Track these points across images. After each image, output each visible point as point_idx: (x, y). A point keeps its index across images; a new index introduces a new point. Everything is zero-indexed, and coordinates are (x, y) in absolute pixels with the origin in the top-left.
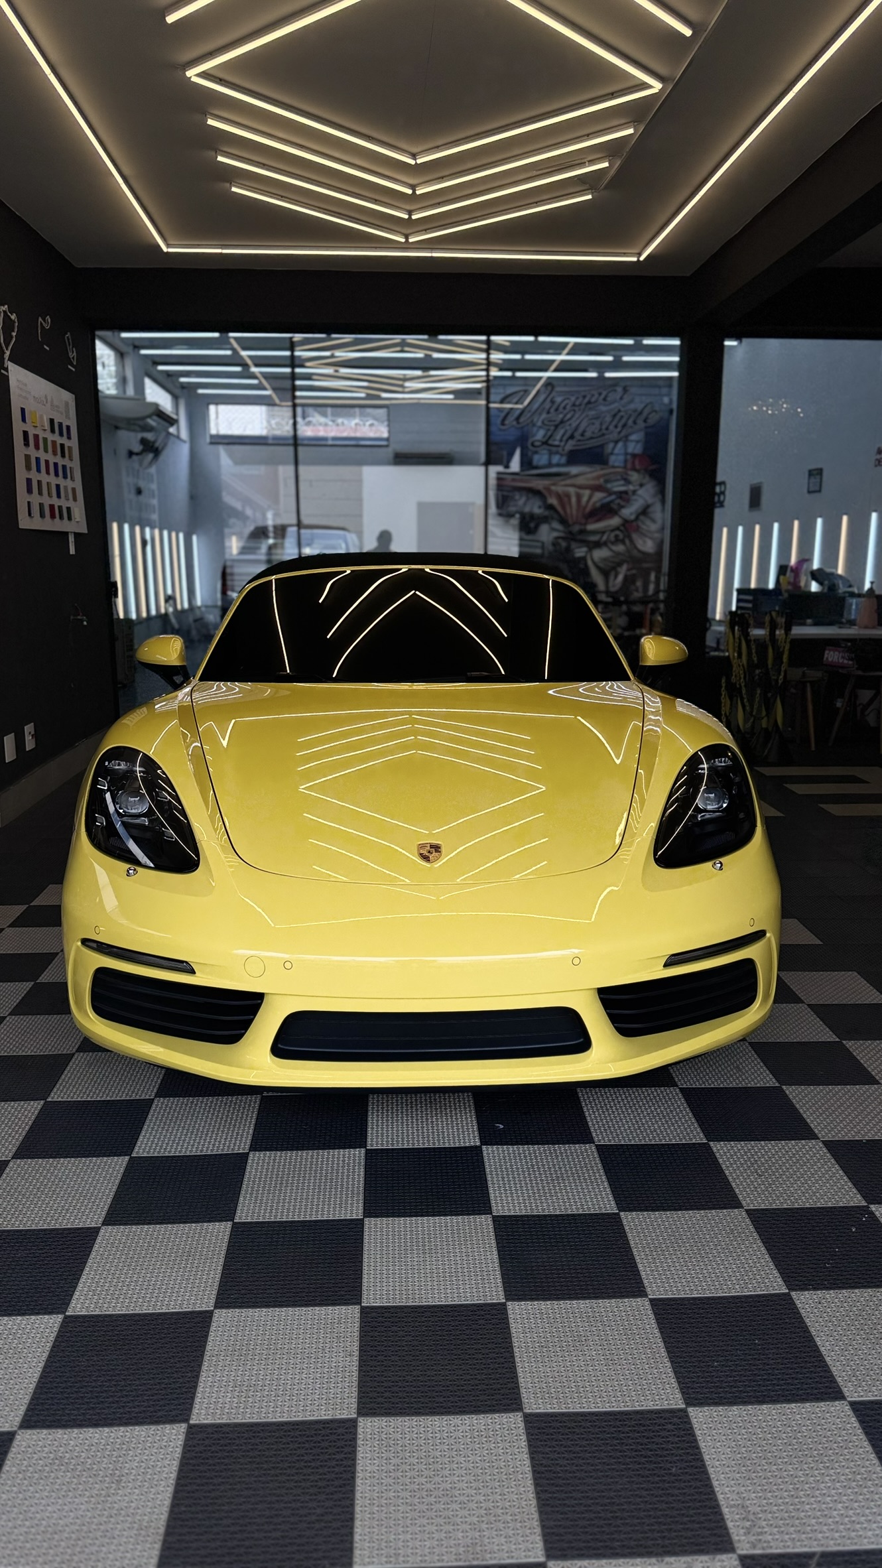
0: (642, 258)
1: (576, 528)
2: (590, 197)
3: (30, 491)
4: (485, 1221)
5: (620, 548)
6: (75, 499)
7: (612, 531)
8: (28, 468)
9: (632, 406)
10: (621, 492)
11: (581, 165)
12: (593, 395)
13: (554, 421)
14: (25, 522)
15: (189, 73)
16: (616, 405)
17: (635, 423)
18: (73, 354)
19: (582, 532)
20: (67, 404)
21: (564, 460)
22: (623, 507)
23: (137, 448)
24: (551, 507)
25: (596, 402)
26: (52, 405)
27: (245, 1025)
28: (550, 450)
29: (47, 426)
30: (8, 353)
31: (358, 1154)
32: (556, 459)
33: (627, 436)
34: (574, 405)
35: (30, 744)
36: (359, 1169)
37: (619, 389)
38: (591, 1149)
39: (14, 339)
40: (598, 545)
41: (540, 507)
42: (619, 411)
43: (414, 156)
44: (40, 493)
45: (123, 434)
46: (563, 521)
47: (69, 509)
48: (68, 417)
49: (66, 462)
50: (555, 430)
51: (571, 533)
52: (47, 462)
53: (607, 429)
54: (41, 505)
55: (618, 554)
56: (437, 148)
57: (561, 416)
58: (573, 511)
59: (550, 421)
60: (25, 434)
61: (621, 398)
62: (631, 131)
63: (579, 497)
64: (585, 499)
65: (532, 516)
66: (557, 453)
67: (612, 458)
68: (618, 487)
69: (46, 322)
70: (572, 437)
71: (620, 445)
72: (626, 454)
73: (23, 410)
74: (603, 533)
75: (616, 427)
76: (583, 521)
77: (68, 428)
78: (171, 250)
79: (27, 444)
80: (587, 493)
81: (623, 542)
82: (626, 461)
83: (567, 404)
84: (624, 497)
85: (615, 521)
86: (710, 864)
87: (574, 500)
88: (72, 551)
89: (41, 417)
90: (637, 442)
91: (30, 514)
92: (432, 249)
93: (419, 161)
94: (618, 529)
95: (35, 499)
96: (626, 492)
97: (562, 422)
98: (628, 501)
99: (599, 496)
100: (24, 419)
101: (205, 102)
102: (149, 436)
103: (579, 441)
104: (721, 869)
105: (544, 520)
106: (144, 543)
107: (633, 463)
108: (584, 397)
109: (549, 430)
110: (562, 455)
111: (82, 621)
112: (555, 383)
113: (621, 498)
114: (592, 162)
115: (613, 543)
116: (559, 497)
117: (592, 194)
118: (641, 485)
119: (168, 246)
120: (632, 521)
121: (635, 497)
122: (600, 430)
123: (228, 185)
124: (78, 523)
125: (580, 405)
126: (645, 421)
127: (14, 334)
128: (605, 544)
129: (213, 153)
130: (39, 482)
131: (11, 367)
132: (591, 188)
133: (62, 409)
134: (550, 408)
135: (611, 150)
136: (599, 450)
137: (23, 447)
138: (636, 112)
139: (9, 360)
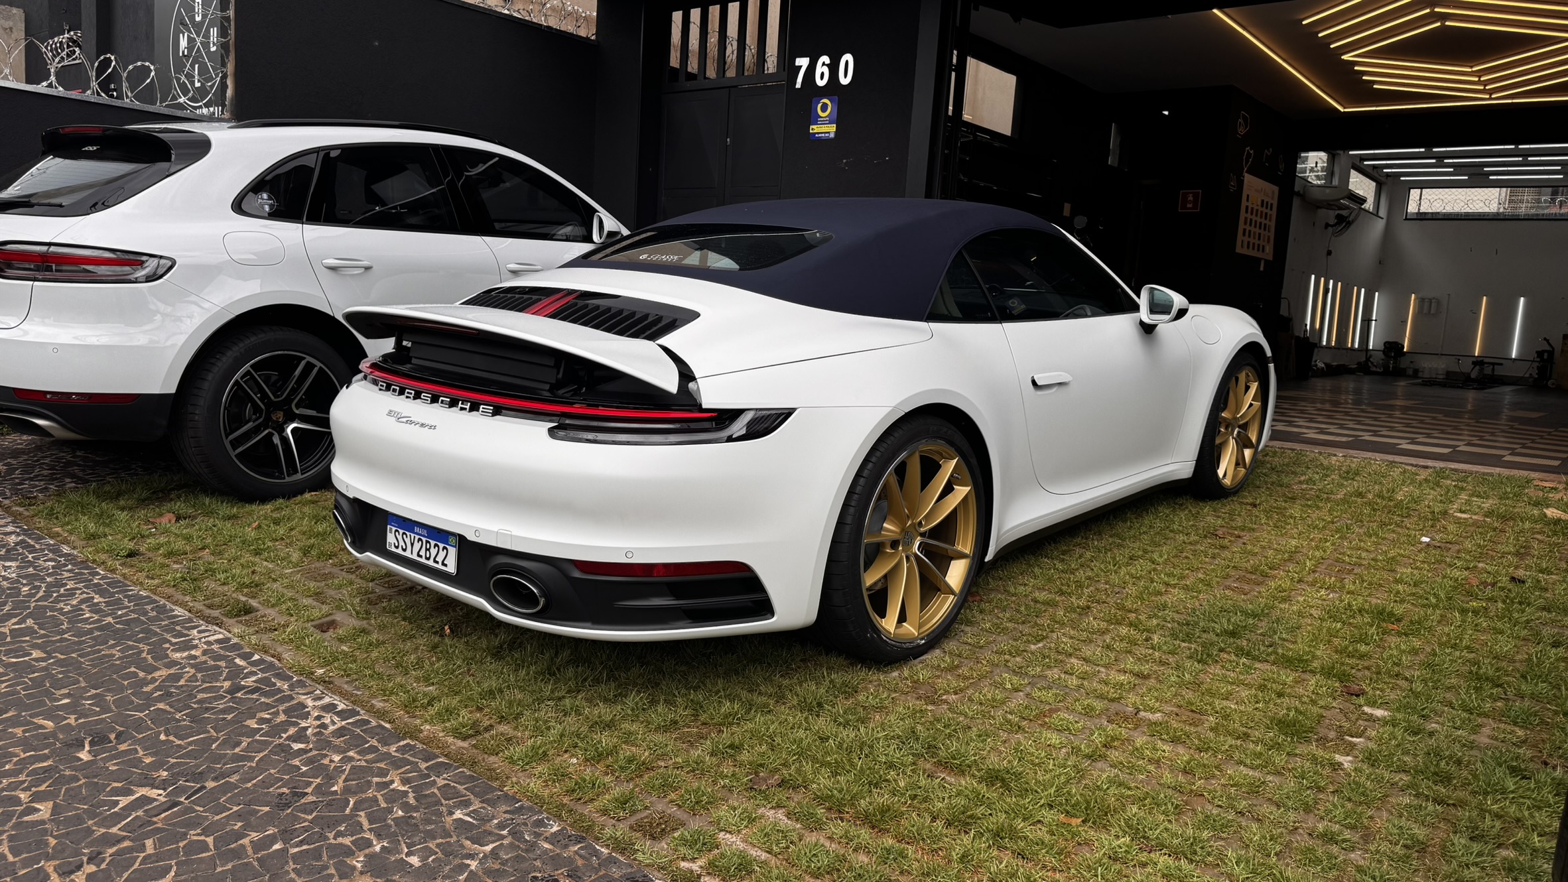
3: (1244, 235)
6: (1268, 242)
8: (1246, 223)
14: (1239, 250)
15: (1343, 57)
18: (1282, 166)
20: (1273, 192)
23: (1332, 221)
26: (1265, 193)
29: (1259, 203)
30: (1246, 169)
39: (1250, 162)
43: (1471, 67)
44: (1250, 236)
45: (1322, 212)
47: (1263, 246)
52: (1256, 221)
54: (1249, 243)
60: (1247, 207)
69: (1268, 152)
73: (1248, 196)
78: (1346, 110)
79: (1247, 212)
88: (1262, 269)
89: (1257, 198)
91: (1242, 246)
93: (1473, 69)
95: (1246, 239)
100: (1248, 200)
101: (1352, 63)
102: (1344, 213)
119: (1342, 108)
124: (1268, 252)
129: (1362, 77)
130: (1250, 231)
131: (1246, 175)
133: (1270, 195)
137: (1244, 213)
139: (1246, 172)
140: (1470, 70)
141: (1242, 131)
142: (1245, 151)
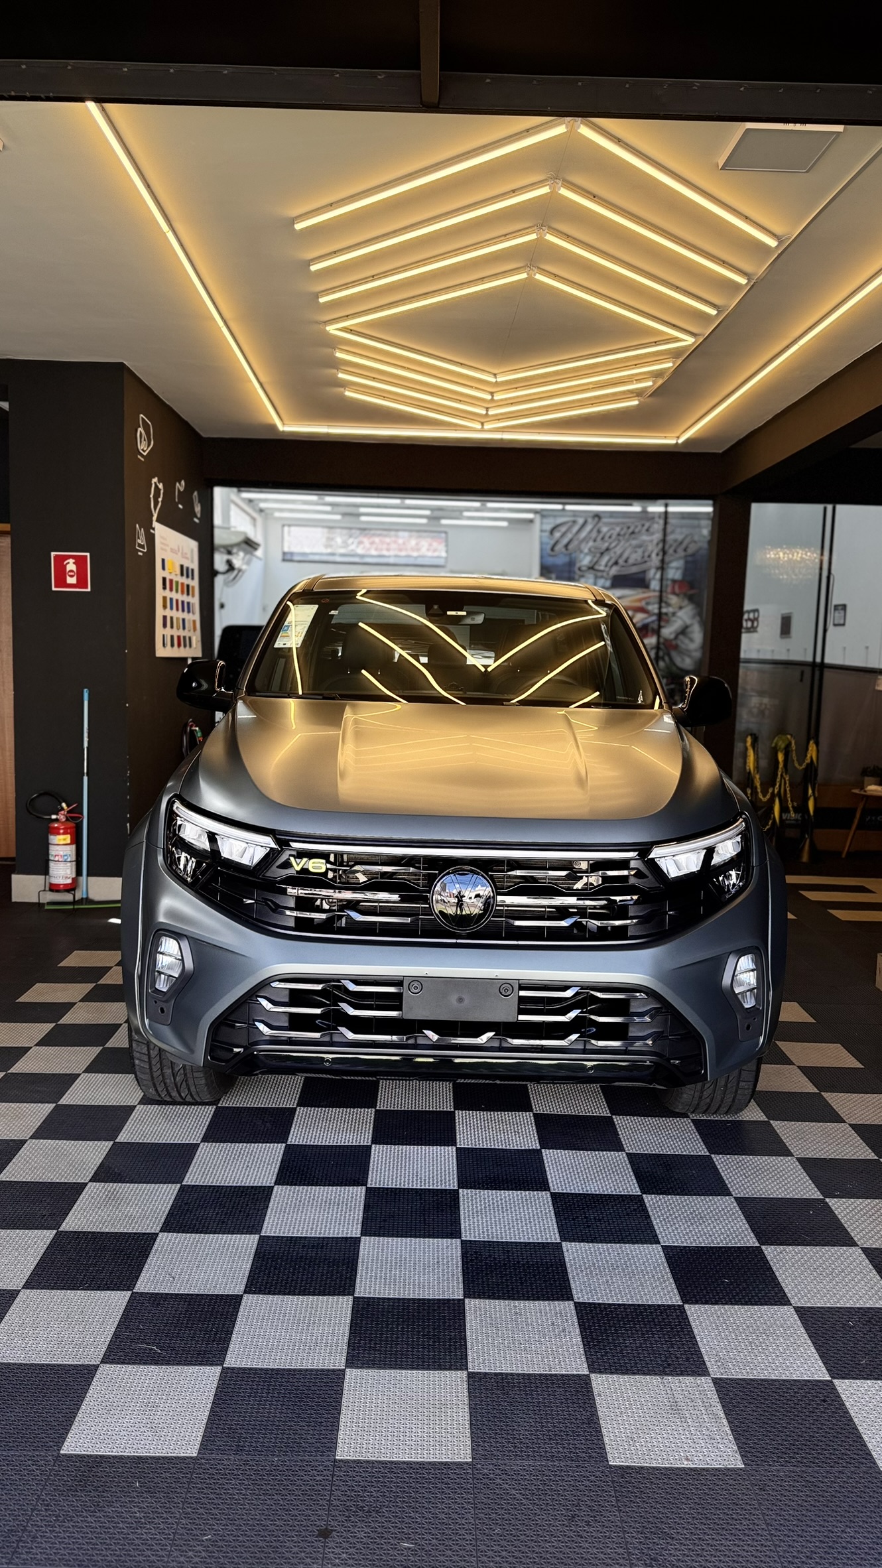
0: (680, 441)
2: (636, 403)
3: (165, 625)
6: (195, 629)
8: (165, 607)
9: (670, 537)
10: (661, 614)
11: (631, 382)
12: (636, 527)
13: (601, 548)
14: (161, 652)
15: (328, 328)
18: (199, 509)
20: (192, 551)
22: (662, 627)
23: (223, 568)
26: (182, 553)
28: (595, 574)
29: (179, 571)
30: (155, 516)
32: (601, 582)
37: (662, 522)
39: (160, 504)
43: (496, 376)
44: (172, 627)
47: (190, 638)
48: (192, 561)
49: (190, 599)
50: (600, 556)
52: (177, 601)
53: (649, 556)
54: (172, 637)
59: (596, 548)
60: (164, 579)
62: (668, 366)
67: (652, 583)
69: (181, 486)
73: (163, 560)
77: (193, 570)
78: (286, 429)
79: (164, 588)
81: (663, 659)
83: (612, 534)
84: (664, 618)
89: (175, 564)
90: (677, 569)
91: (164, 645)
92: (503, 433)
93: (499, 380)
95: (168, 632)
96: (665, 614)
97: (607, 549)
98: (668, 622)
99: (640, 616)
100: (163, 568)
101: (335, 343)
103: (623, 566)
107: (673, 588)
108: (629, 528)
109: (595, 556)
110: (606, 579)
112: (601, 515)
113: (661, 619)
114: (639, 382)
117: (639, 400)
118: (681, 608)
119: (285, 426)
120: (672, 641)
122: (643, 557)
123: (340, 390)
124: (195, 648)
125: (625, 535)
126: (685, 550)
127: (160, 500)
129: (333, 371)
130: (171, 619)
131: (157, 526)
132: (638, 396)
133: (189, 555)
134: (597, 537)
135: (657, 375)
136: (641, 576)
137: (162, 590)
138: (675, 354)
139: (158, 521)
140: (494, 380)
141: (144, 447)
142: (151, 484)
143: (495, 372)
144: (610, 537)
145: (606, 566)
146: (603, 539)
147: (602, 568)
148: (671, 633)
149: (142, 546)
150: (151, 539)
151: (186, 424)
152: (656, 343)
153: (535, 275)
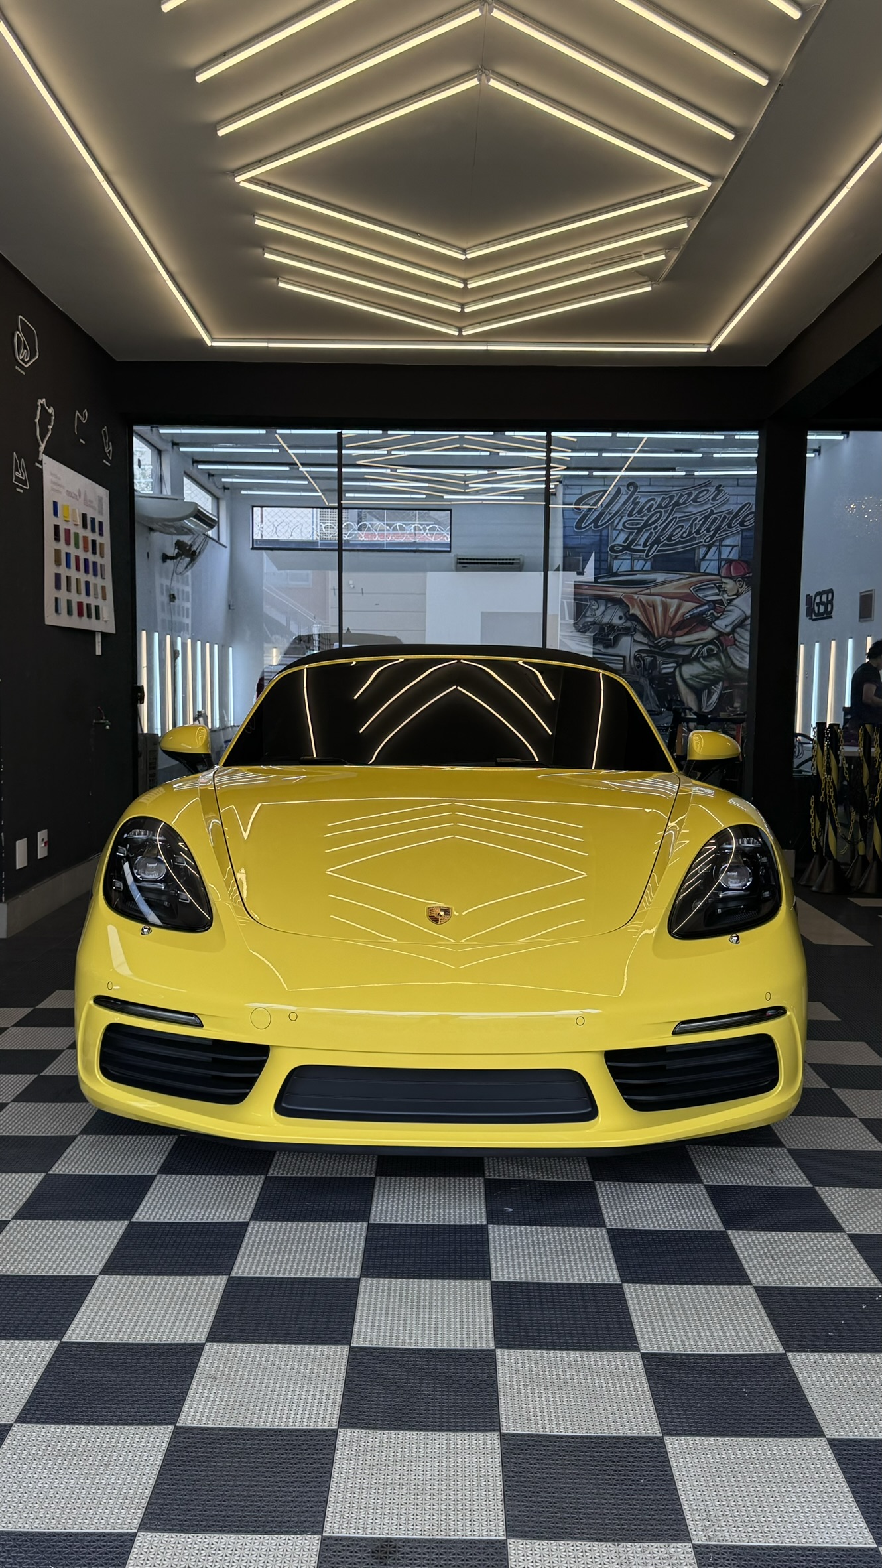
0: (712, 349)
1: (663, 641)
2: (649, 288)
3: (58, 586)
4: (484, 1287)
5: (714, 663)
6: (104, 598)
7: (705, 645)
8: (58, 563)
9: (724, 508)
10: (714, 601)
11: (637, 258)
12: (682, 496)
13: (638, 524)
14: (51, 619)
15: (237, 179)
16: (709, 506)
17: (730, 526)
18: (109, 449)
19: (671, 645)
20: (100, 500)
21: (648, 566)
22: (717, 618)
23: (172, 551)
24: (634, 618)
25: (684, 503)
26: (85, 500)
27: (250, 1083)
28: (632, 555)
29: (79, 521)
30: (43, 446)
31: (361, 1228)
32: (638, 565)
33: (721, 540)
34: (659, 506)
35: (42, 851)
36: (360, 1239)
37: (712, 489)
38: (602, 1233)
39: (50, 433)
40: (687, 660)
41: (620, 618)
42: (712, 513)
43: (464, 251)
44: (69, 589)
45: (156, 536)
46: (647, 633)
47: (97, 607)
48: (101, 512)
49: (97, 558)
50: (638, 533)
51: (656, 646)
52: (77, 558)
53: (698, 532)
54: (69, 602)
55: (713, 670)
56: (488, 243)
57: (645, 518)
58: (658, 623)
59: (633, 524)
60: (57, 528)
61: (714, 499)
62: (685, 226)
63: (666, 608)
64: (673, 610)
65: (612, 627)
66: (639, 560)
67: (704, 565)
68: (711, 595)
69: (83, 416)
70: (657, 541)
71: (713, 549)
72: (720, 560)
73: (55, 504)
74: (695, 646)
75: (708, 530)
76: (670, 633)
77: (101, 524)
78: (215, 344)
79: (57, 538)
80: (675, 602)
81: (717, 656)
82: (719, 568)
83: (652, 505)
84: (719, 607)
85: (709, 634)
86: (728, 937)
87: (660, 609)
88: (99, 651)
89: (74, 511)
90: (734, 546)
91: (57, 611)
92: (487, 342)
93: (469, 256)
94: (711, 642)
95: (63, 595)
96: (721, 602)
97: (646, 525)
98: (723, 613)
99: (688, 606)
100: (56, 513)
101: (252, 204)
102: (187, 539)
103: (666, 545)
104: (737, 942)
105: (626, 631)
106: (175, 654)
107: (729, 569)
108: (672, 498)
109: (631, 533)
110: (646, 561)
111: (105, 725)
112: (638, 483)
113: (714, 608)
114: (648, 255)
115: (705, 658)
116: (642, 605)
117: (652, 285)
118: (738, 595)
119: (212, 339)
120: (729, 634)
121: (730, 608)
122: (690, 534)
123: (275, 280)
124: (106, 623)
125: (666, 507)
126: (742, 524)
127: (50, 427)
128: (697, 659)
129: (260, 251)
130: (68, 578)
131: (46, 459)
132: (651, 280)
133: (96, 504)
134: (633, 510)
135: (667, 243)
136: (689, 556)
137: (54, 542)
138: (689, 208)
139: (44, 453)
140: (462, 257)
141: (24, 358)
142: (38, 406)
143: (464, 246)
144: (649, 510)
145: (645, 545)
146: (640, 512)
147: (640, 548)
148: (726, 626)
149: (24, 482)
150: (37, 477)
151: (90, 338)
152: (663, 193)
153: (489, 81)
